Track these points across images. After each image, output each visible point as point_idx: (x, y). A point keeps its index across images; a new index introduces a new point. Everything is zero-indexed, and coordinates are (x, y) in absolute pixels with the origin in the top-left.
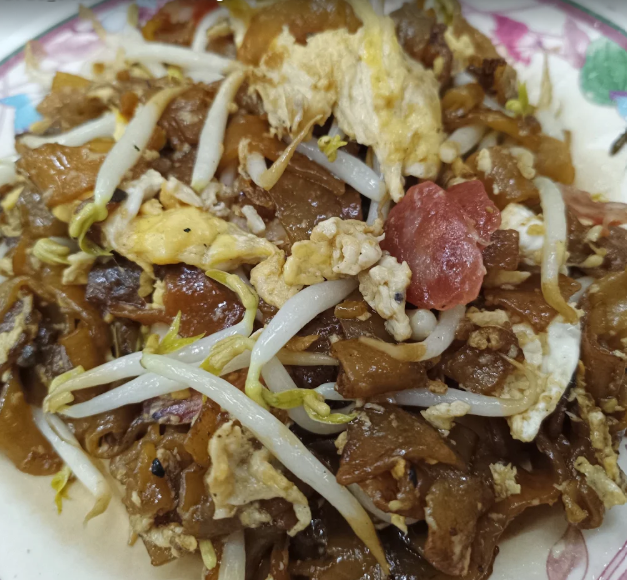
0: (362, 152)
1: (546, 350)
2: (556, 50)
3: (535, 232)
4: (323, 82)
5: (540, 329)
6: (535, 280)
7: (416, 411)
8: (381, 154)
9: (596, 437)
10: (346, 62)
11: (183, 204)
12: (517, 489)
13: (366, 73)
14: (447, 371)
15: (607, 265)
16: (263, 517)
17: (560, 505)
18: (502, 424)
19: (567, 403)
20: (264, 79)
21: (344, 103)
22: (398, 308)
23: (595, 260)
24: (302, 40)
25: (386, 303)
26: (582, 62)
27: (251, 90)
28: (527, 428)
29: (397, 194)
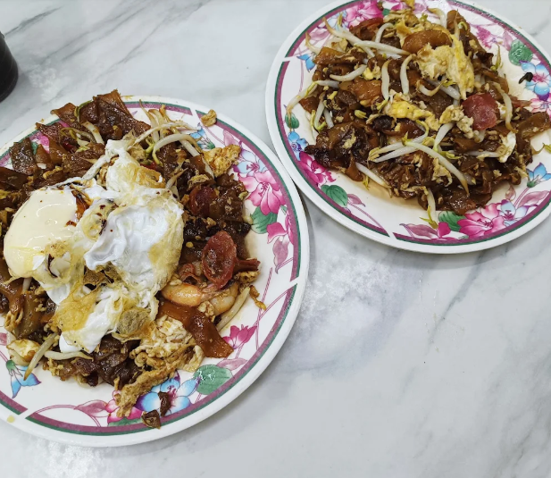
0: (454, 86)
1: (507, 141)
2: (500, 43)
3: (503, 109)
4: (444, 63)
5: (505, 136)
6: (504, 123)
7: (475, 157)
8: (460, 86)
9: (521, 161)
10: (450, 56)
11: (402, 100)
12: (500, 175)
13: (456, 60)
14: (482, 146)
15: (520, 119)
16: (441, 180)
17: (511, 178)
18: (496, 160)
19: (513, 155)
20: (420, 59)
21: (449, 70)
22: (471, 129)
23: (517, 118)
24: (434, 48)
25: (467, 128)
26: (509, 48)
27: (415, 62)
28: (504, 159)
29: (465, 98)
